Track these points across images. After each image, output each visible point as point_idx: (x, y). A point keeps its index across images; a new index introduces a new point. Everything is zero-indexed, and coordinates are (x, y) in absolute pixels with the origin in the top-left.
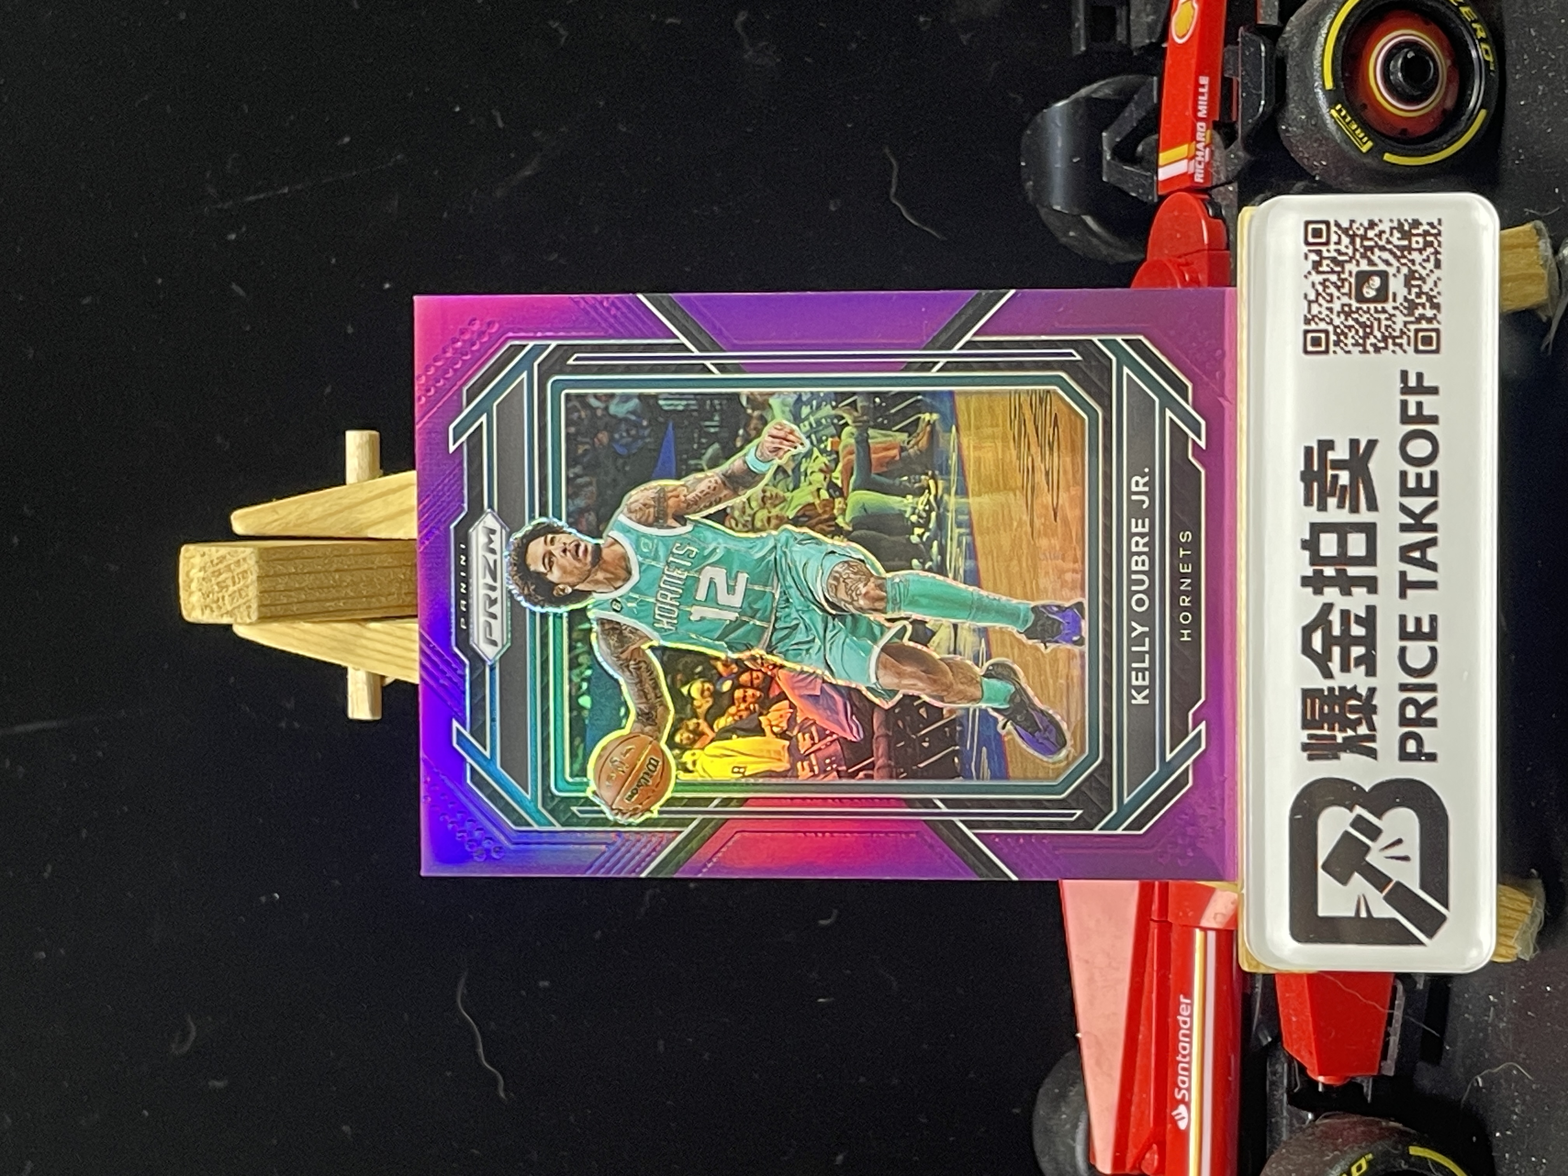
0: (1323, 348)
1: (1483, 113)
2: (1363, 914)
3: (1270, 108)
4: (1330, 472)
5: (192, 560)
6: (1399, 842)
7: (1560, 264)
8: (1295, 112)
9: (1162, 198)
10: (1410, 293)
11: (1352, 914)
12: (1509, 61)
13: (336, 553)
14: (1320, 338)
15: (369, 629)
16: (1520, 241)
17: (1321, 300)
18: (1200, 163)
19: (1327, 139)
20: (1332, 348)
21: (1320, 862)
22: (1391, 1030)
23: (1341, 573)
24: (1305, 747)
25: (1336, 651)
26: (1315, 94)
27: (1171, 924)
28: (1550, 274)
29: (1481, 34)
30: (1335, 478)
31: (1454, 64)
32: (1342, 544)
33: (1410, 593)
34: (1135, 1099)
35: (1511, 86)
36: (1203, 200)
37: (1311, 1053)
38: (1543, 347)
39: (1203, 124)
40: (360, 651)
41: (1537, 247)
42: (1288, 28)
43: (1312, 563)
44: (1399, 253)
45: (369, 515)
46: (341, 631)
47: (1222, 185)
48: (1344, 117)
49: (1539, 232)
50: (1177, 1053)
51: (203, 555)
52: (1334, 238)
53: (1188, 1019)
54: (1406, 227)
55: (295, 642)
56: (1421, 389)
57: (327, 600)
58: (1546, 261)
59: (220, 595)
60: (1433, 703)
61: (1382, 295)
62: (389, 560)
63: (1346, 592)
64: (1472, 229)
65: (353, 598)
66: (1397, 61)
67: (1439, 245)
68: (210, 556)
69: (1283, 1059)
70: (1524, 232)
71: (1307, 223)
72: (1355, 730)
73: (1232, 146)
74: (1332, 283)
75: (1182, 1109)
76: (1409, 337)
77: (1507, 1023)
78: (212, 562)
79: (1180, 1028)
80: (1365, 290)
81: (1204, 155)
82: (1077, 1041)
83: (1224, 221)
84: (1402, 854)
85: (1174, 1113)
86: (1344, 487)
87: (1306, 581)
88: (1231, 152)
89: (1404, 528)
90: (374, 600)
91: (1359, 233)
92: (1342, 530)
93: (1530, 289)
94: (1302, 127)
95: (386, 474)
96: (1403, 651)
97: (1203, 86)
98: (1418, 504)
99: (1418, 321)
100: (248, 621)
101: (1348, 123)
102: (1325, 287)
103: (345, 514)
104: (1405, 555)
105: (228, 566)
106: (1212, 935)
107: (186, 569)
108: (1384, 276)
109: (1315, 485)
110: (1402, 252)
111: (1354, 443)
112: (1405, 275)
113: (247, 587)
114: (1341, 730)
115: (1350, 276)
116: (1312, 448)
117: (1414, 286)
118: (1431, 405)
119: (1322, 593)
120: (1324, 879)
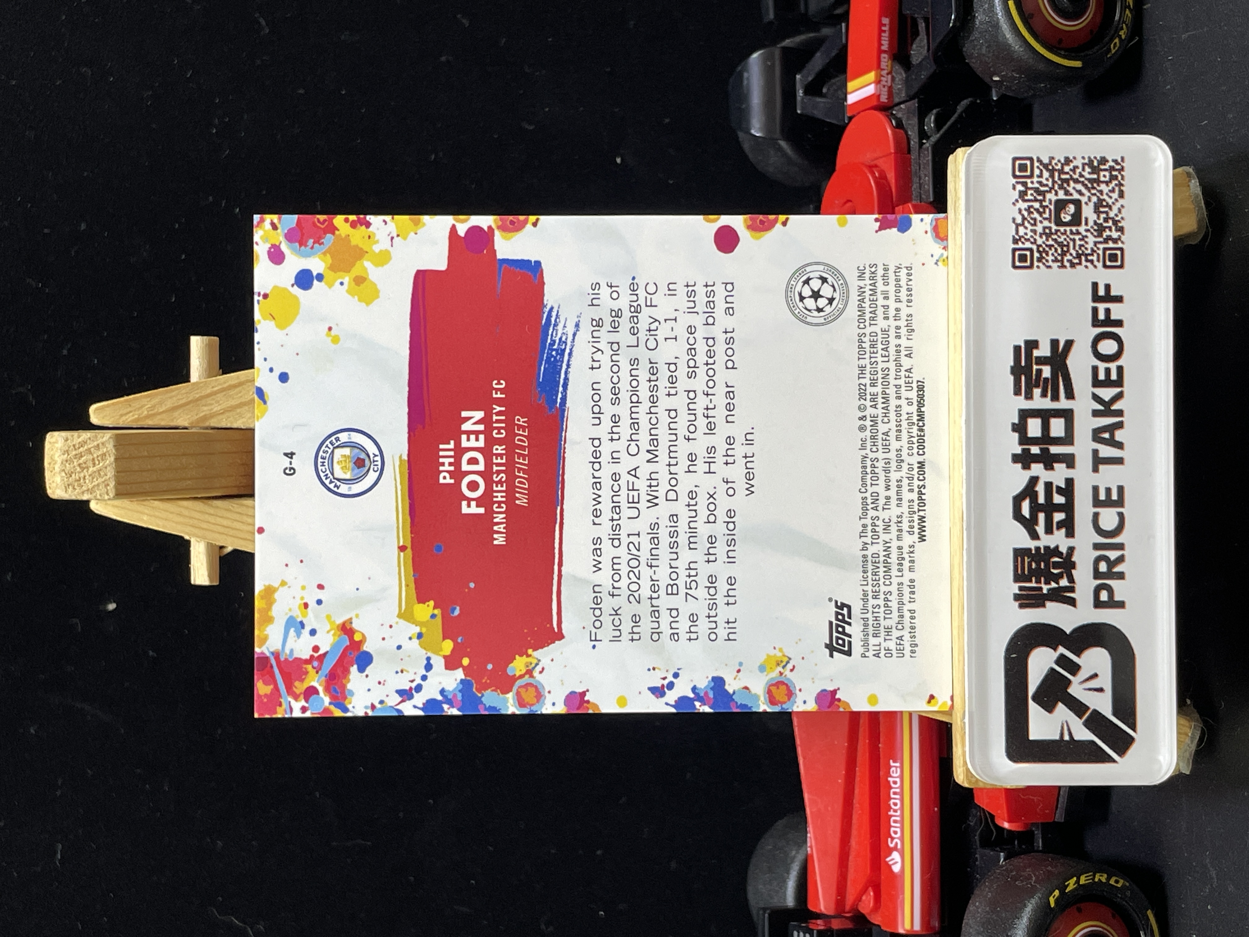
0: (1028, 264)
2: (1067, 738)
4: (1035, 367)
5: (56, 445)
6: (1095, 676)
10: (1098, 218)
11: (1057, 737)
14: (1026, 255)
15: (210, 506)
16: (1181, 179)
17: (1026, 224)
20: (1036, 264)
21: (1030, 694)
23: (1045, 451)
24: (1017, 597)
25: (1041, 516)
28: (1200, 208)
30: (1039, 372)
32: (1046, 427)
33: (1101, 467)
41: (1189, 186)
43: (1021, 443)
44: (1089, 185)
45: (209, 408)
46: (187, 508)
49: (1189, 174)
51: (67, 440)
52: (1037, 172)
54: (1096, 164)
55: (145, 518)
56: (1109, 298)
57: (176, 480)
59: (82, 475)
60: (1121, 559)
61: (1076, 219)
62: (228, 447)
63: (1049, 467)
65: (197, 478)
67: (1122, 179)
68: (73, 441)
71: (1015, 159)
72: (1058, 583)
74: (1035, 209)
75: (895, 855)
76: (1098, 254)
78: (74, 445)
80: (1062, 215)
84: (1098, 686)
85: (888, 859)
86: (1046, 379)
87: (1016, 458)
89: (1096, 413)
90: (214, 480)
91: (1057, 168)
92: (1045, 416)
93: (1185, 221)
95: (224, 373)
96: (1096, 516)
98: (1107, 393)
99: (1106, 241)
100: (107, 497)
103: (190, 407)
104: (1097, 435)
105: (89, 451)
107: (52, 452)
108: (1078, 204)
109: (1023, 378)
110: (1092, 185)
111: (1054, 343)
112: (1095, 203)
113: (106, 468)
114: (1047, 583)
115: (1050, 203)
116: (1020, 347)
117: (1102, 212)
118: (1117, 311)
119: (1029, 468)
120: (1034, 709)
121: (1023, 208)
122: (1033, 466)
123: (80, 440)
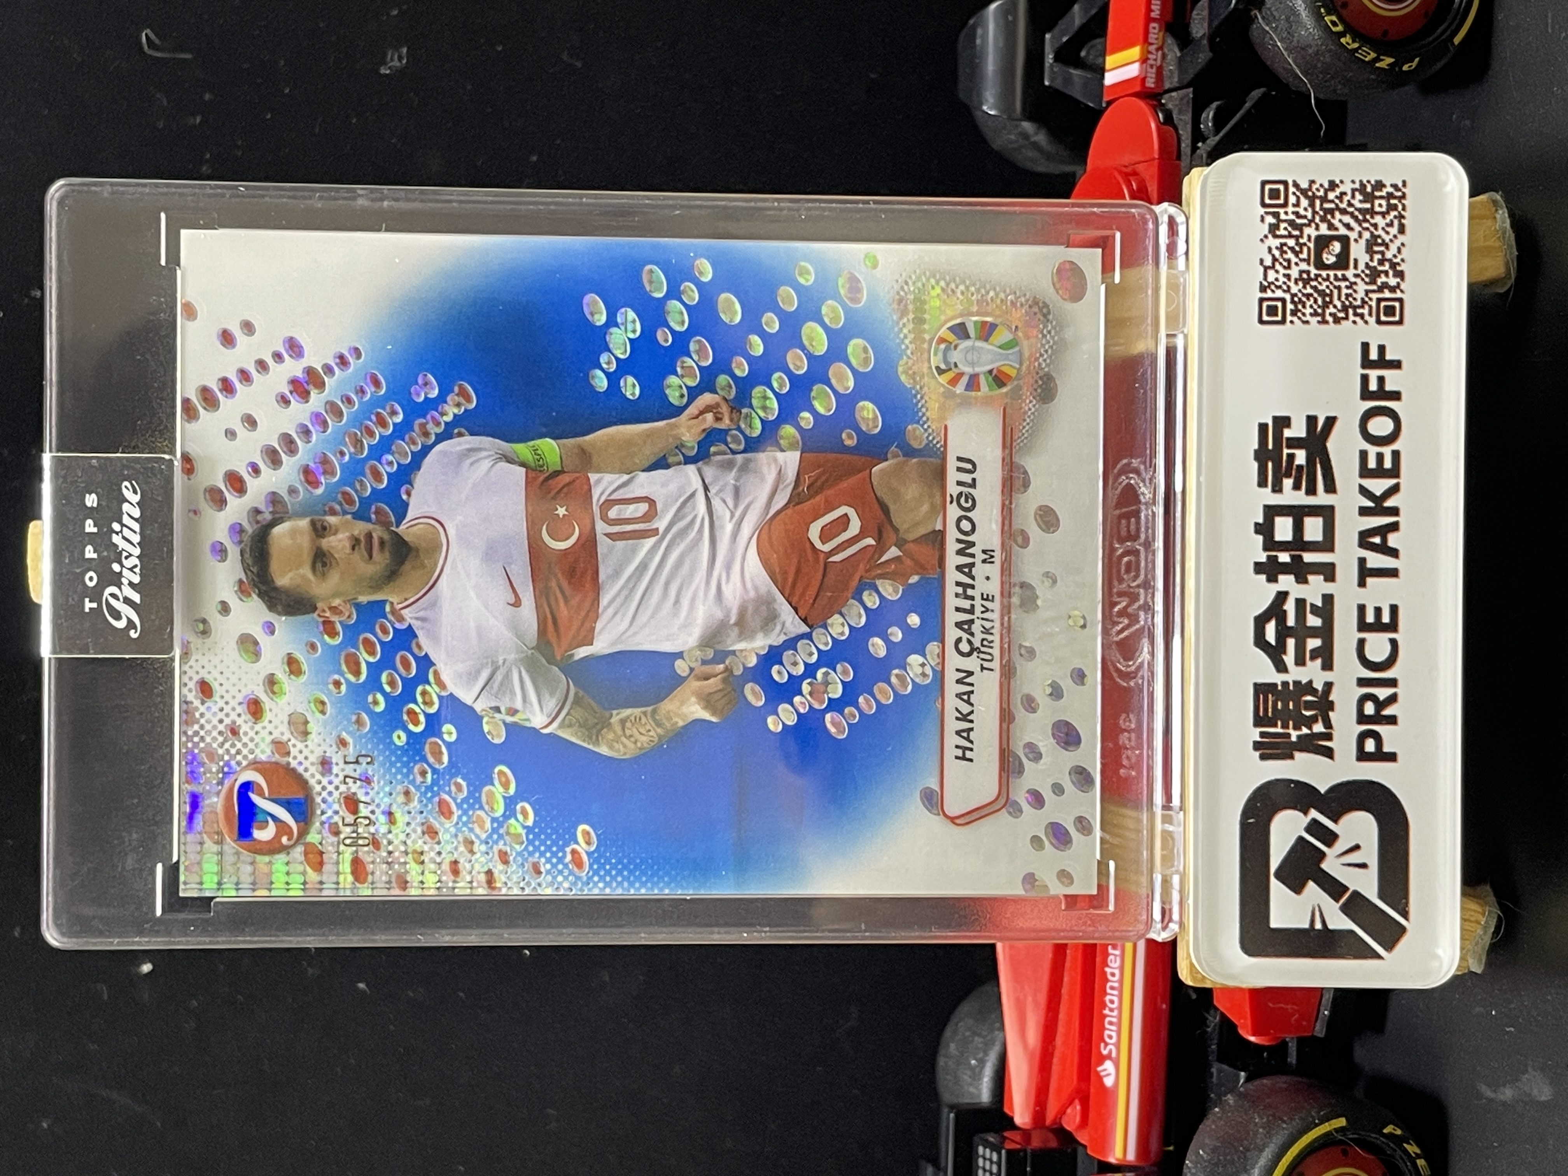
0: (1279, 318)
2: (1318, 926)
4: (1286, 451)
6: (1357, 847)
10: (1372, 260)
11: (1306, 926)
14: (1276, 307)
16: (1483, 210)
17: (1278, 267)
20: (1289, 318)
21: (1273, 870)
23: (1297, 559)
24: (1257, 746)
25: (1291, 643)
28: (1509, 247)
30: (1291, 457)
32: (1298, 528)
33: (1370, 581)
41: (1495, 218)
43: (1265, 549)
44: (1360, 217)
49: (1496, 203)
52: (1292, 199)
54: (1369, 189)
56: (1383, 363)
58: (1504, 233)
60: (1393, 699)
61: (1343, 262)
63: (1301, 579)
64: (1438, 195)
67: (1404, 209)
70: (1486, 201)
71: (1264, 183)
72: (1310, 728)
74: (1290, 248)
76: (1370, 307)
80: (1325, 256)
84: (1359, 861)
86: (1300, 467)
87: (1259, 568)
89: (1364, 512)
91: (1319, 194)
92: (1298, 514)
93: (1488, 262)
96: (1361, 643)
98: (1378, 486)
99: (1380, 290)
104: (1364, 540)
107: (35, 547)
108: (1345, 241)
109: (1270, 465)
110: (1364, 217)
111: (1311, 420)
112: (1367, 240)
114: (1297, 728)
115: (1309, 240)
116: (1266, 425)
117: (1377, 252)
118: (1393, 380)
119: (1276, 581)
120: (1276, 888)
121: (1273, 247)
122: (1281, 577)
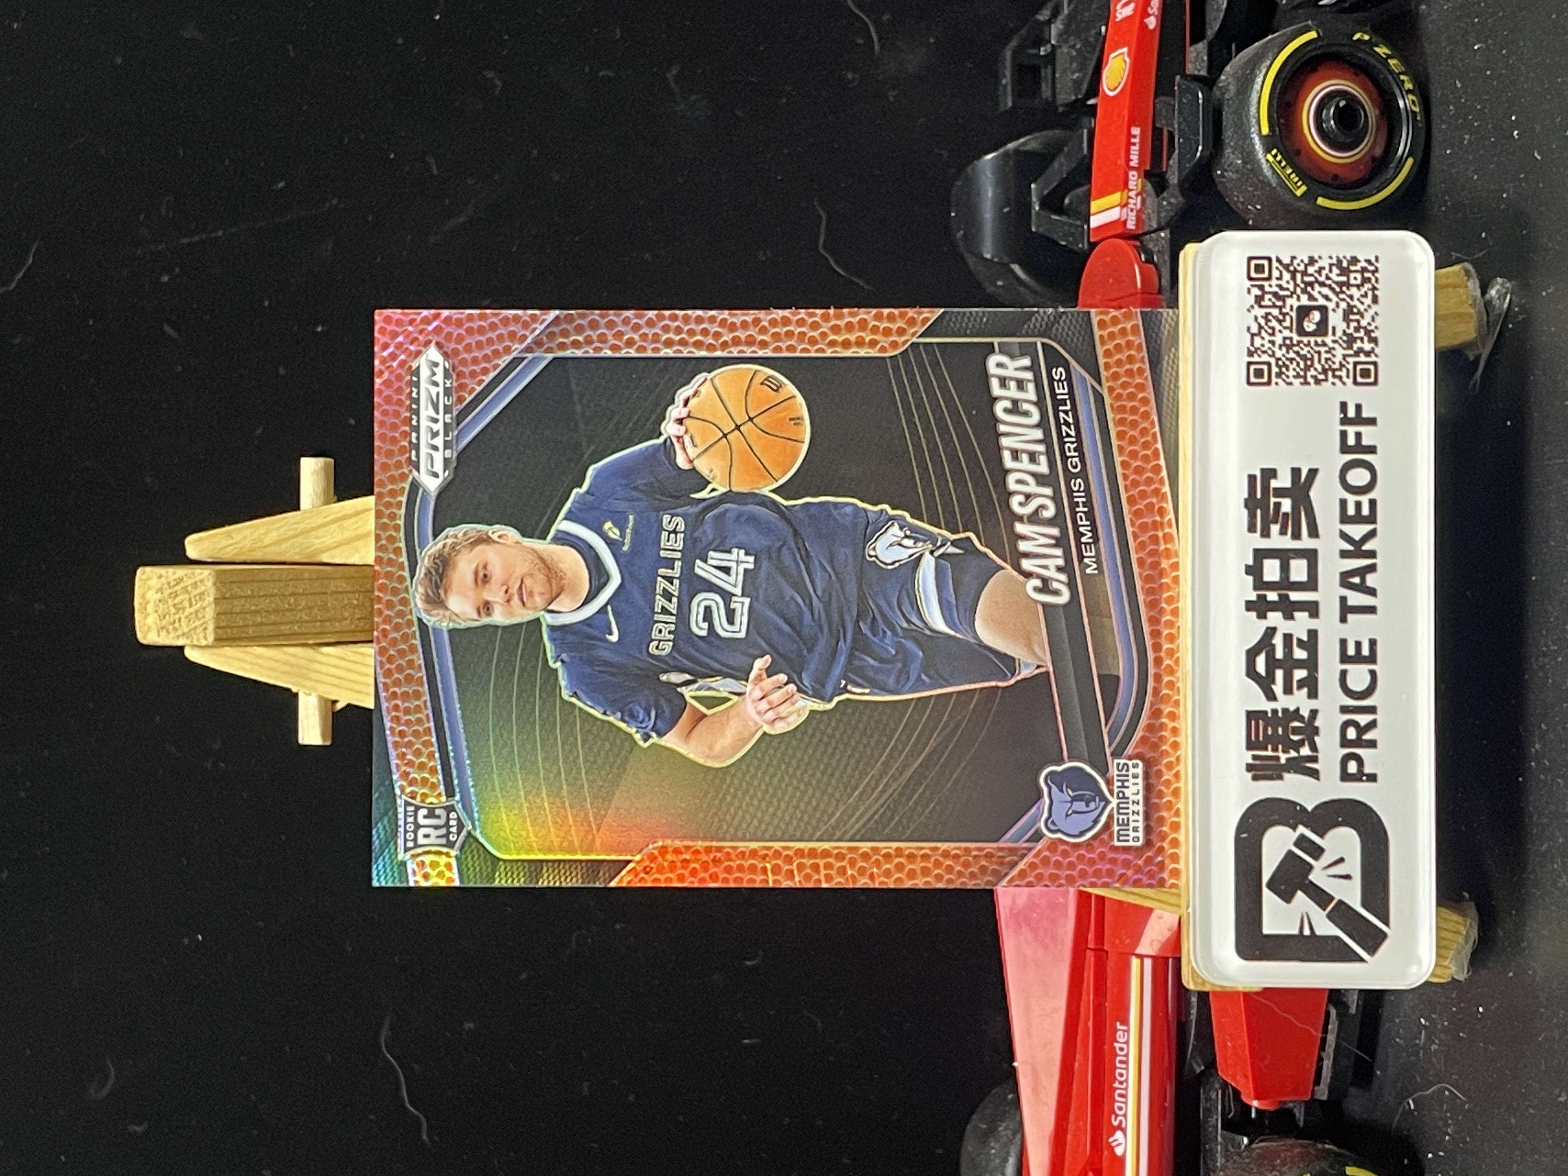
0: (1265, 380)
1: (1410, 161)
2: (1307, 932)
3: (1208, 153)
4: (1273, 500)
5: (149, 582)
6: (1341, 860)
7: (1488, 305)
8: (1232, 157)
9: (1093, 246)
10: (1348, 327)
11: (1296, 932)
12: (1435, 112)
13: (291, 577)
14: (1262, 370)
15: (322, 653)
16: (1450, 281)
17: (1263, 334)
18: (1132, 210)
19: (1262, 182)
20: (1274, 380)
21: (1265, 880)
22: (1324, 1055)
23: (1284, 598)
24: (1250, 768)
25: (1279, 674)
26: (1251, 139)
27: (1107, 952)
28: (1479, 313)
29: (1408, 86)
30: (1278, 505)
31: (1382, 113)
32: (1285, 569)
33: (1350, 617)
34: (1071, 1127)
35: (1437, 136)
36: (1135, 247)
37: (1246, 1077)
38: (1471, 384)
39: (1135, 173)
40: (315, 676)
41: (1466, 287)
42: (1223, 77)
43: (1256, 588)
44: (1338, 289)
45: (322, 540)
46: (294, 656)
47: (1155, 231)
48: (1280, 162)
49: (1467, 273)
50: (1116, 1079)
51: (160, 577)
52: (1276, 274)
53: (1125, 1046)
54: (1345, 264)
55: (248, 667)
56: (1359, 420)
57: (283, 624)
58: (1475, 300)
59: (177, 617)
60: (1372, 725)
61: (1322, 328)
62: (343, 585)
63: (1289, 616)
64: (1407, 267)
65: (307, 622)
66: (1329, 110)
67: (1377, 281)
68: (167, 577)
69: (1217, 1086)
70: (1454, 273)
71: (1250, 259)
72: (1298, 752)
73: (1165, 194)
74: (1274, 317)
75: (1119, 1135)
76: (1348, 370)
77: (1439, 1045)
78: (169, 583)
79: (1117, 1055)
80: (1306, 324)
81: (1136, 203)
82: (1013, 1071)
83: (1156, 266)
84: (1344, 873)
85: (1111, 1140)
86: (1286, 515)
87: (1250, 606)
88: (1164, 199)
89: (1344, 554)
90: (328, 624)
91: (1299, 268)
92: (1284, 556)
93: (1461, 328)
94: (1237, 172)
95: (339, 500)
96: (1344, 673)
97: (1135, 137)
98: (1357, 531)
99: (1357, 354)
100: (204, 643)
101: (1284, 168)
102: (1267, 321)
103: (299, 539)
104: (1345, 579)
105: (186, 588)
106: (1148, 962)
107: (143, 591)
108: (1323, 310)
109: (1259, 512)
110: (1341, 288)
111: (1296, 472)
112: (1344, 310)
113: (204, 608)
114: (1284, 752)
115: (1291, 309)
116: (1255, 476)
117: (1352, 321)
118: (1369, 436)
119: (1265, 617)
120: (1268, 897)
121: (1259, 316)
122: (1270, 614)
123: (176, 576)
